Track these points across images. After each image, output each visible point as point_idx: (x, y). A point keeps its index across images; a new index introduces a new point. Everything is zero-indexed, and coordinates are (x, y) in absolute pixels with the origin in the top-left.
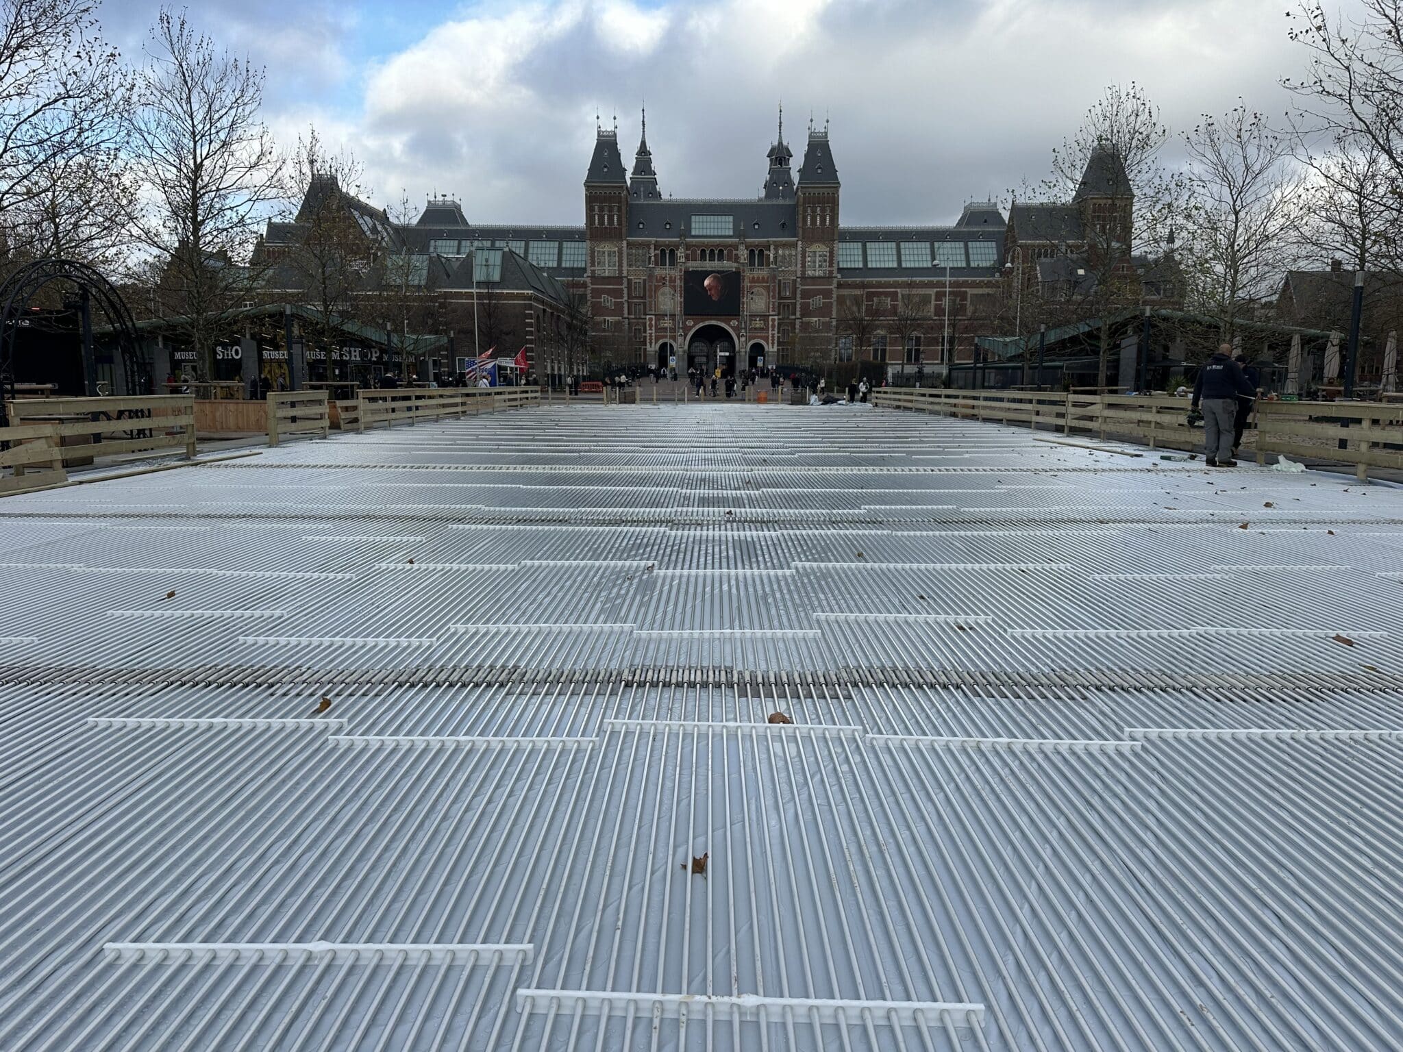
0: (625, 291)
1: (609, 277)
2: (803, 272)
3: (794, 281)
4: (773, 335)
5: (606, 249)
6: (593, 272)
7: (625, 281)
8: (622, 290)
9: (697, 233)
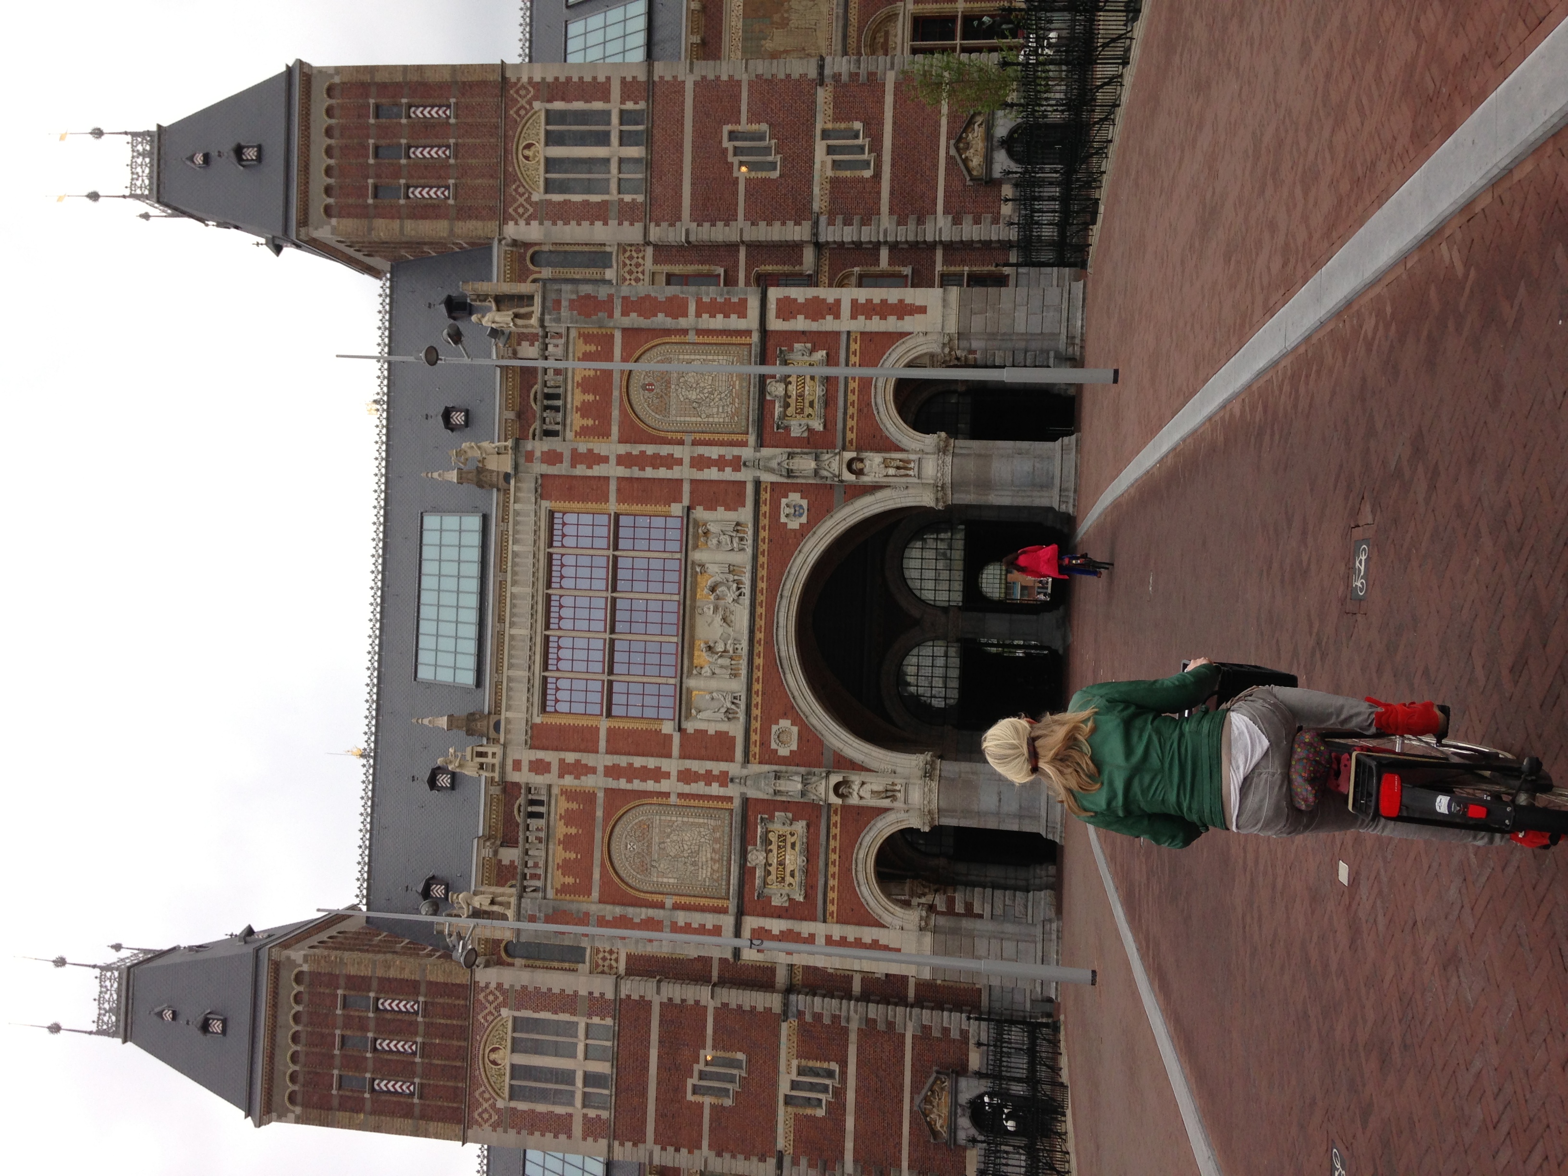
0: (675, 991)
1: (616, 1060)
2: (627, 213)
3: (663, 252)
4: (857, 309)
5: (506, 1058)
6: (592, 1129)
7: (632, 988)
8: (668, 1006)
9: (470, 662)
